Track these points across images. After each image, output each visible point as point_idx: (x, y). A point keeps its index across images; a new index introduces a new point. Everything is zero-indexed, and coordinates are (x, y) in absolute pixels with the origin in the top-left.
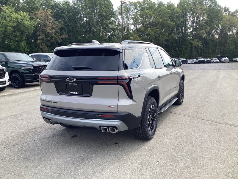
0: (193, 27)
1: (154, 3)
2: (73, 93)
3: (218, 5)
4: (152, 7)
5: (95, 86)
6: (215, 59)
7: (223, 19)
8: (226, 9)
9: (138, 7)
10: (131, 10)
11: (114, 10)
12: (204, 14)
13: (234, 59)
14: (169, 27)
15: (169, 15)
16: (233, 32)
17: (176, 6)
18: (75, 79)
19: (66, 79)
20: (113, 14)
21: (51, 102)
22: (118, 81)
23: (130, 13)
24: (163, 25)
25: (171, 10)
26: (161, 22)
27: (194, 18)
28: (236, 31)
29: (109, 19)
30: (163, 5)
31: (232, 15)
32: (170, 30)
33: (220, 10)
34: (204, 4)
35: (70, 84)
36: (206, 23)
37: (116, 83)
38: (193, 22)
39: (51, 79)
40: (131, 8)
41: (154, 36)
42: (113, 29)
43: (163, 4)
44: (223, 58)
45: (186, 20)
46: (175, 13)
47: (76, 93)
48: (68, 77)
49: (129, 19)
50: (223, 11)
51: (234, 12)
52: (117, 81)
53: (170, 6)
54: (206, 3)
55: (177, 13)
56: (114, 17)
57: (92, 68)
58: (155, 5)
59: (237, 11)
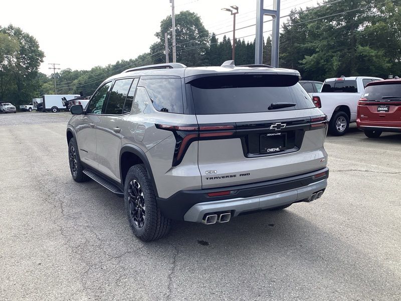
2: (272, 150)
13: (21, 107)
16: (10, 62)
19: (270, 127)
21: (234, 176)
28: (15, 60)
31: (5, 32)
35: (269, 135)
39: (237, 131)
44: (5, 105)
47: (278, 149)
51: (7, 27)
59: (11, 27)
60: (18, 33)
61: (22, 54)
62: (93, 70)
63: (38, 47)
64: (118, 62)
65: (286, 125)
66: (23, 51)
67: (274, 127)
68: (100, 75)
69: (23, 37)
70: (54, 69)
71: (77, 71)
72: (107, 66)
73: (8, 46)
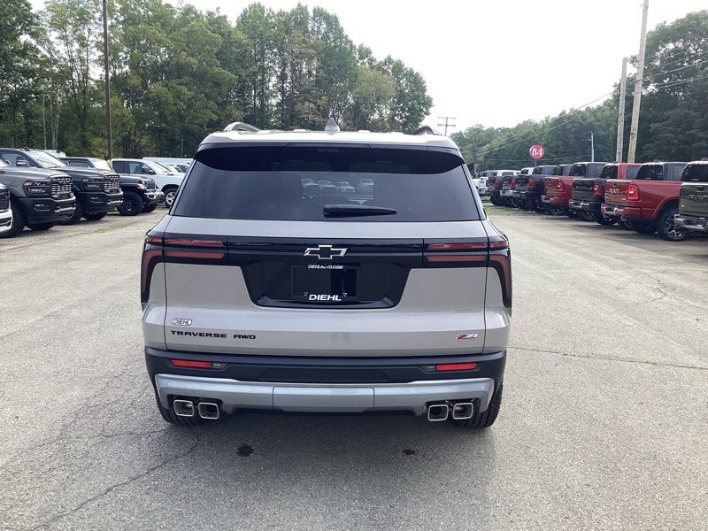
0: (282, 91)
1: (168, 5)
2: (321, 298)
3: (346, 37)
4: (162, 17)
5: (413, 272)
6: (345, 185)
7: (360, 78)
8: (365, 53)
9: (118, 11)
10: (94, 18)
11: (33, 11)
12: (311, 58)
14: (217, 84)
15: (216, 50)
16: (381, 115)
17: (234, 25)
18: (344, 251)
19: (304, 251)
20: (31, 23)
21: (222, 336)
22: (490, 253)
23: (92, 27)
24: (200, 78)
25: (222, 35)
26: (194, 67)
27: (284, 65)
28: (389, 112)
29: (15, 38)
30: (198, 16)
31: (379, 68)
32: (220, 94)
33: (350, 53)
34: (310, 29)
36: (318, 82)
37: (483, 259)
38: (282, 78)
40: (94, 12)
41: (173, 108)
42: (28, 73)
43: (195, 13)
44: (364, 182)
45: (263, 70)
46: (231, 44)
47: (336, 298)
48: (313, 242)
49: (87, 45)
50: (357, 57)
51: (383, 60)
52: (486, 253)
53: (217, 23)
54: (316, 29)
55: (240, 45)
56: (34, 35)
57: (394, 213)
58: (173, 12)
59: (389, 60)
60: (398, 68)
61: (399, 103)
62: (518, 128)
63: (424, 90)
64: (564, 112)
65: (347, 252)
66: (401, 97)
67: (312, 252)
68: (526, 136)
69: (405, 75)
70: (447, 125)
71: (492, 128)
72: (543, 119)
73: (378, 89)
